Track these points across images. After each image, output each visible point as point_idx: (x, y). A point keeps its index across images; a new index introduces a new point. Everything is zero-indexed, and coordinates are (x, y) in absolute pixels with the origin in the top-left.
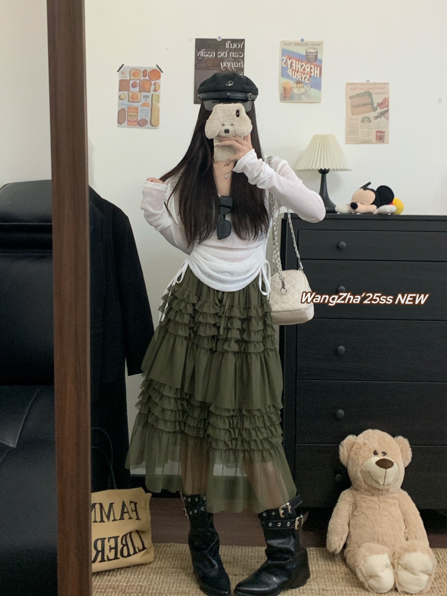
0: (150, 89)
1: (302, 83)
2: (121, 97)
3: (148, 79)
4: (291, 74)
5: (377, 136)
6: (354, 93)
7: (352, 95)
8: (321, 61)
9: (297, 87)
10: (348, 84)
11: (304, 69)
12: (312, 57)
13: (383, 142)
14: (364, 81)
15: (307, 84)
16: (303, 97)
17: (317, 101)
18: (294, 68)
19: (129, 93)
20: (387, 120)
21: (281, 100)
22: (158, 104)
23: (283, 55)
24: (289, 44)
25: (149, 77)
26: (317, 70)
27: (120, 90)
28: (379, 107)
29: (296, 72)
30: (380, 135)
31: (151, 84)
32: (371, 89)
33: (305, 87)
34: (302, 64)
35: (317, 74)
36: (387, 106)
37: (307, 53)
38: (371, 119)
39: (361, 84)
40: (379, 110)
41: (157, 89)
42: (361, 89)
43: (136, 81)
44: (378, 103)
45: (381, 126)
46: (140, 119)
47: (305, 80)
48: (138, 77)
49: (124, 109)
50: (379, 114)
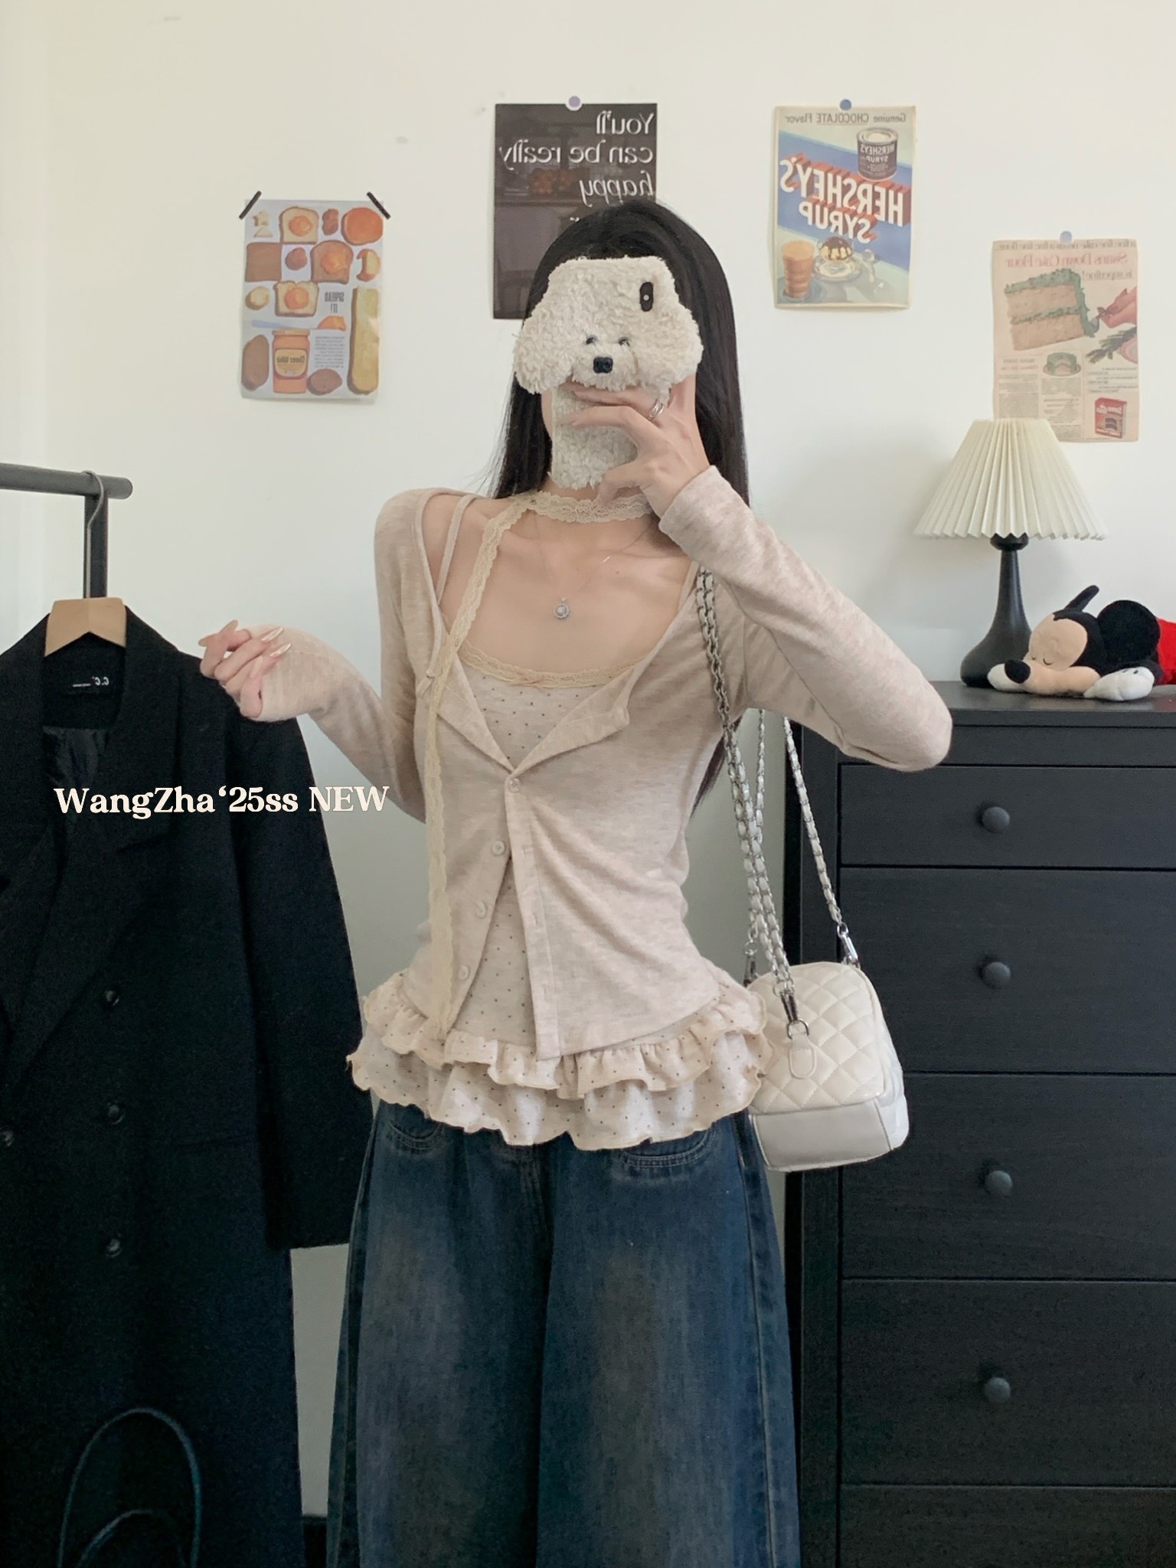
0: (347, 272)
1: (846, 244)
2: (253, 300)
3: (342, 239)
4: (809, 214)
5: (1098, 416)
6: (1023, 275)
7: (1015, 281)
8: (908, 171)
9: (830, 256)
10: (1000, 247)
11: (854, 200)
12: (875, 158)
13: (1120, 437)
14: (1055, 236)
15: (865, 246)
16: (852, 292)
17: (895, 303)
18: (821, 198)
19: (279, 286)
20: (1131, 365)
21: (779, 302)
22: (372, 321)
23: (783, 154)
24: (802, 119)
25: (343, 232)
26: (896, 202)
27: (249, 277)
28: (1107, 322)
29: (826, 210)
30: (1109, 412)
31: (352, 253)
32: (1076, 260)
33: (857, 256)
34: (846, 182)
35: (896, 213)
36: (1133, 318)
37: (863, 146)
38: (1079, 361)
39: (1045, 245)
40: (1105, 332)
41: (369, 271)
42: (1045, 263)
43: (303, 246)
44: (1100, 309)
45: (1113, 382)
46: (315, 370)
47: (855, 234)
48: (306, 233)
49: (261, 339)
50: (1104, 343)
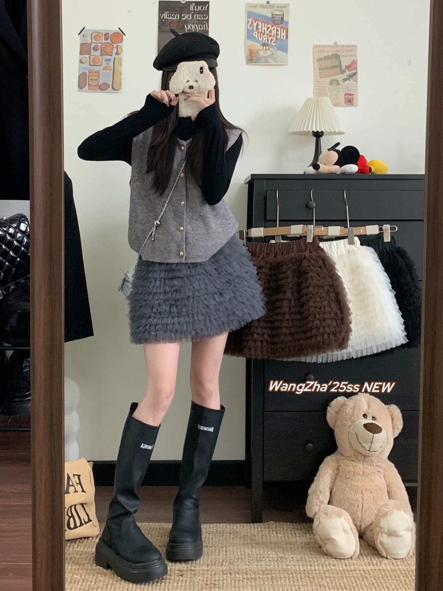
0: (112, 52)
1: (268, 45)
2: (82, 60)
3: (110, 42)
4: (256, 36)
5: (345, 99)
6: (322, 55)
7: (320, 57)
8: (287, 23)
9: (263, 49)
10: (315, 47)
11: (270, 31)
12: (277, 19)
13: (352, 105)
14: (332, 43)
15: (274, 46)
16: (269, 60)
17: (283, 63)
18: (260, 31)
19: (91, 56)
20: (355, 83)
21: (247, 63)
22: (119, 68)
23: (249, 17)
24: (255, 7)
25: (111, 40)
26: (283, 32)
27: (81, 54)
28: (348, 70)
29: (262, 35)
30: (349, 98)
31: (113, 47)
32: (339, 51)
33: (271, 49)
34: (268, 26)
35: (283, 36)
36: (356, 69)
37: (273, 15)
38: (340, 82)
39: (329, 46)
40: (347, 73)
41: (119, 52)
42: (329, 52)
43: (99, 44)
44: (346, 66)
45: (349, 88)
46: (102, 83)
47: (271, 42)
48: (99, 40)
49: (85, 73)
50: (347, 76)
